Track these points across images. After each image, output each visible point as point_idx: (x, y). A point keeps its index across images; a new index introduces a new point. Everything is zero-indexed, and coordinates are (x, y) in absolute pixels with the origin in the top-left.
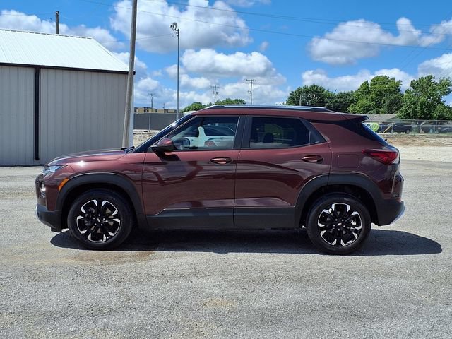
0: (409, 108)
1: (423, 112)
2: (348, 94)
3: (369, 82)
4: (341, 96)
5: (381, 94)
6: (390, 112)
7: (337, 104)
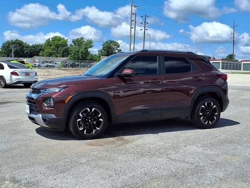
0: (75, 54)
1: (82, 57)
2: (38, 46)
3: (51, 39)
4: (33, 46)
5: (58, 46)
6: (63, 56)
7: (32, 51)
